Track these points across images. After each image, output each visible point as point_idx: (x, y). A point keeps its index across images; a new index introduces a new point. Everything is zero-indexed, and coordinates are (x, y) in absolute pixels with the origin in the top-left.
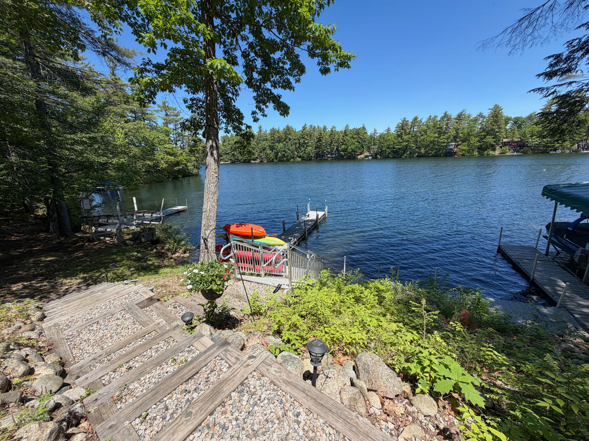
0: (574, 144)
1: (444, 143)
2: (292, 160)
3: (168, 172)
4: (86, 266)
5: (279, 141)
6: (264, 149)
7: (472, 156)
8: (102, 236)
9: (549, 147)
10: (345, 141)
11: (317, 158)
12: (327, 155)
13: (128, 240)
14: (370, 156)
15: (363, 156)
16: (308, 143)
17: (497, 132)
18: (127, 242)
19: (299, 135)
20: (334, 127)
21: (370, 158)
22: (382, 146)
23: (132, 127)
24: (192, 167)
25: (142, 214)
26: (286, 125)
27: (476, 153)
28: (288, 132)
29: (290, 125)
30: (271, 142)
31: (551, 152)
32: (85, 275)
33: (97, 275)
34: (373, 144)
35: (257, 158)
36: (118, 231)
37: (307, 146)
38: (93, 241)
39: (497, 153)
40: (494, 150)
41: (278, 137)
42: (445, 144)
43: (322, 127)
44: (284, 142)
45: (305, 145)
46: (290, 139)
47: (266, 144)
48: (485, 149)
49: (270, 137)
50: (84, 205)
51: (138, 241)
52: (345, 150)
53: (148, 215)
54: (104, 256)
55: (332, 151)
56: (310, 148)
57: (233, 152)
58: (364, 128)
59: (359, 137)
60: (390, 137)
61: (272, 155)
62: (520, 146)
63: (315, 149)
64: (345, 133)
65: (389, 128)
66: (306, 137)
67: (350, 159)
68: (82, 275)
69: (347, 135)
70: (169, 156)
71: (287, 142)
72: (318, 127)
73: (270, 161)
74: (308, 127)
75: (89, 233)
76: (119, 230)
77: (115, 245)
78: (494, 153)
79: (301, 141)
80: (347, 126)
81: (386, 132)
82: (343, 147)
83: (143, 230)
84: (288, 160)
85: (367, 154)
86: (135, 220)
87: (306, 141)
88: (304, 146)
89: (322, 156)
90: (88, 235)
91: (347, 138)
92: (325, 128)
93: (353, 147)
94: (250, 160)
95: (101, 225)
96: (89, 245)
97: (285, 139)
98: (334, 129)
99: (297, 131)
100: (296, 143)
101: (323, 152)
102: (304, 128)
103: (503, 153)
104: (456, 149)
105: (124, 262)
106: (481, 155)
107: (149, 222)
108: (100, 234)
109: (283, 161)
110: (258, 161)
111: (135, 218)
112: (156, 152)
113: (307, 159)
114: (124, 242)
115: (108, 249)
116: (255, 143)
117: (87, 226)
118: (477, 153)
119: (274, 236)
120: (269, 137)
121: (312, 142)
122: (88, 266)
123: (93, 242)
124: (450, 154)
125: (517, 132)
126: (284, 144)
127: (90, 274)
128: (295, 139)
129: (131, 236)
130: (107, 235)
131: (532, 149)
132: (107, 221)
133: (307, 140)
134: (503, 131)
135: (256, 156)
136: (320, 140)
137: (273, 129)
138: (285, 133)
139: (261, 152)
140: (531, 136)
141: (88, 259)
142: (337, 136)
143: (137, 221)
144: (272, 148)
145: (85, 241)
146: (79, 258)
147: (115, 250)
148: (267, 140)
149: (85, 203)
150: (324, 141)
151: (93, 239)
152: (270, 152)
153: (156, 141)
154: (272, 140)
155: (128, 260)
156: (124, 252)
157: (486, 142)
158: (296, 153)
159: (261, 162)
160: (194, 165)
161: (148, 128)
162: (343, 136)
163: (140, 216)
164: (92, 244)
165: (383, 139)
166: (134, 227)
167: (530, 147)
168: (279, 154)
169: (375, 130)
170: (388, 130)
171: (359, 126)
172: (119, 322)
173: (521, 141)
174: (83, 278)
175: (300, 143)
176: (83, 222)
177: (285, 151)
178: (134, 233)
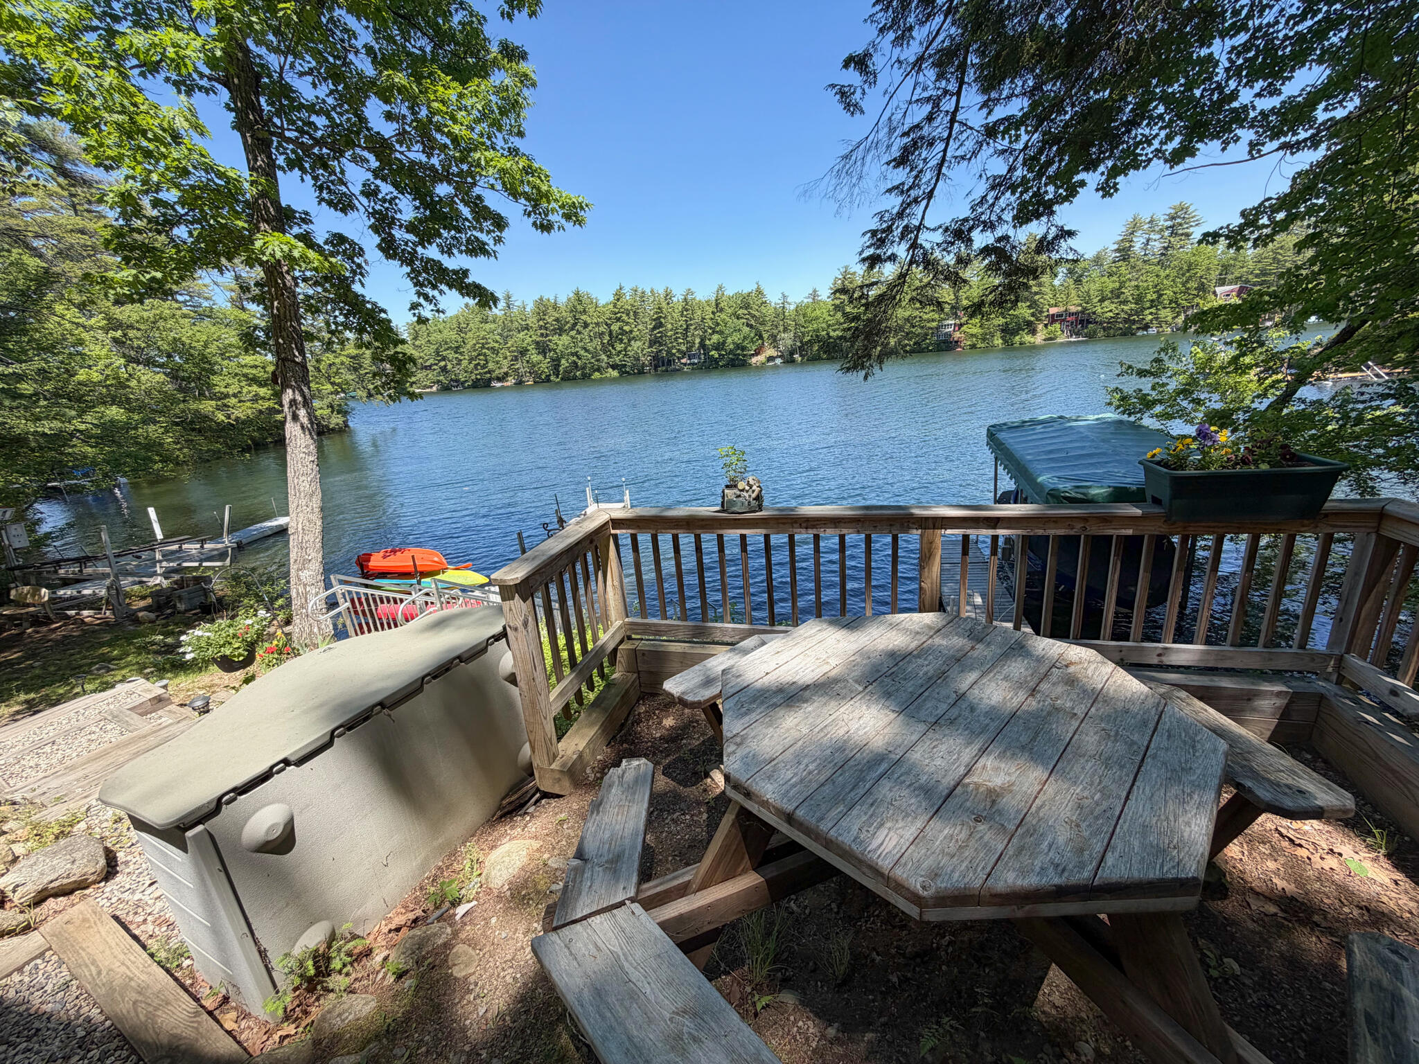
0: (1178, 314)
1: (933, 320)
2: (597, 375)
3: (259, 428)
4: (32, 679)
5: (560, 331)
6: (524, 352)
7: (990, 348)
8: (69, 608)
9: (1134, 322)
10: (718, 324)
11: (656, 367)
12: (679, 359)
13: (141, 610)
14: (778, 357)
15: (761, 358)
16: (631, 332)
17: (1036, 293)
18: (140, 614)
19: (608, 315)
20: (689, 292)
21: (779, 361)
22: (803, 334)
23: (135, 317)
24: (327, 412)
25: (175, 547)
26: (574, 289)
27: (998, 341)
28: (580, 308)
29: (583, 290)
30: (539, 332)
31: (1140, 333)
32: (32, 695)
33: (61, 691)
34: (781, 328)
35: (506, 374)
36: (114, 592)
37: (629, 341)
38: (47, 621)
39: (1039, 339)
40: (1033, 332)
41: (557, 320)
42: (934, 324)
43: (661, 291)
44: (573, 333)
45: (623, 336)
46: (586, 325)
47: (526, 339)
48: (1015, 332)
49: (534, 320)
50: (12, 539)
51: (169, 611)
52: (719, 346)
53: (192, 548)
54: (79, 653)
55: (689, 349)
56: (639, 343)
57: (443, 364)
58: (759, 292)
59: (749, 314)
60: (818, 313)
61: (545, 366)
62: (1082, 322)
63: (650, 346)
64: (717, 305)
65: (815, 291)
66: (625, 317)
67: (733, 366)
68: (23, 697)
69: (722, 310)
70: (255, 388)
71: (579, 333)
72: (652, 291)
73: (542, 381)
74: (627, 290)
75: (34, 606)
76: (115, 589)
77: (107, 626)
78: (1032, 340)
79: (615, 327)
80: (720, 288)
81: (810, 300)
82: (715, 338)
83: (180, 584)
84: (586, 377)
85: (771, 352)
86: (160, 562)
87: (627, 328)
88: (621, 340)
89: (669, 361)
90: (32, 609)
91: (723, 316)
92: (668, 295)
93: (736, 337)
94: (490, 380)
95: (66, 583)
96: (38, 632)
97: (575, 324)
98: (689, 297)
99: (602, 302)
100: (603, 333)
101: (669, 352)
102: (618, 296)
103: (1051, 339)
104: (957, 335)
105: (129, 659)
106: (1009, 345)
107: (196, 564)
108: (67, 604)
109: (575, 378)
110: (511, 381)
111: (158, 556)
112: (215, 379)
113: (630, 372)
114: (133, 618)
115: (89, 637)
116: (498, 337)
117: (26, 589)
118: (1000, 341)
119: (466, 568)
120: (532, 321)
121: (643, 329)
122: (39, 677)
123: (47, 624)
124: (946, 346)
125: (1073, 293)
126: (573, 337)
127: (43, 692)
128: (597, 324)
129: (149, 600)
130: (85, 603)
131: (1104, 329)
132: (81, 571)
133: (627, 323)
134: (1048, 290)
135: (505, 370)
136: (661, 325)
137: (541, 299)
138: (573, 310)
139: (516, 359)
140: (1102, 301)
141: (37, 664)
142: (699, 313)
143: (164, 564)
144: (543, 349)
145: (25, 624)
146: (13, 664)
147: (107, 637)
148: (527, 328)
149: (14, 532)
150: (669, 326)
151: (48, 618)
152: (540, 357)
153: (213, 349)
154: (541, 328)
155: (140, 654)
156: (129, 639)
157: (1016, 317)
158: (604, 357)
159: (520, 383)
160: (331, 406)
161: (185, 316)
162: (713, 313)
163: (173, 552)
164: (45, 629)
165: (804, 316)
166: (158, 580)
167: (1101, 323)
168: (563, 361)
169: (784, 296)
170: (814, 294)
171: (747, 287)
172: (93, 737)
173: (1082, 312)
174: (27, 702)
175: (611, 332)
176: (15, 579)
177: (576, 354)
178: (157, 594)
